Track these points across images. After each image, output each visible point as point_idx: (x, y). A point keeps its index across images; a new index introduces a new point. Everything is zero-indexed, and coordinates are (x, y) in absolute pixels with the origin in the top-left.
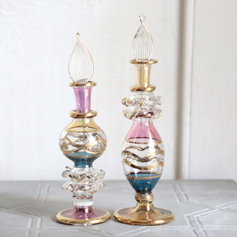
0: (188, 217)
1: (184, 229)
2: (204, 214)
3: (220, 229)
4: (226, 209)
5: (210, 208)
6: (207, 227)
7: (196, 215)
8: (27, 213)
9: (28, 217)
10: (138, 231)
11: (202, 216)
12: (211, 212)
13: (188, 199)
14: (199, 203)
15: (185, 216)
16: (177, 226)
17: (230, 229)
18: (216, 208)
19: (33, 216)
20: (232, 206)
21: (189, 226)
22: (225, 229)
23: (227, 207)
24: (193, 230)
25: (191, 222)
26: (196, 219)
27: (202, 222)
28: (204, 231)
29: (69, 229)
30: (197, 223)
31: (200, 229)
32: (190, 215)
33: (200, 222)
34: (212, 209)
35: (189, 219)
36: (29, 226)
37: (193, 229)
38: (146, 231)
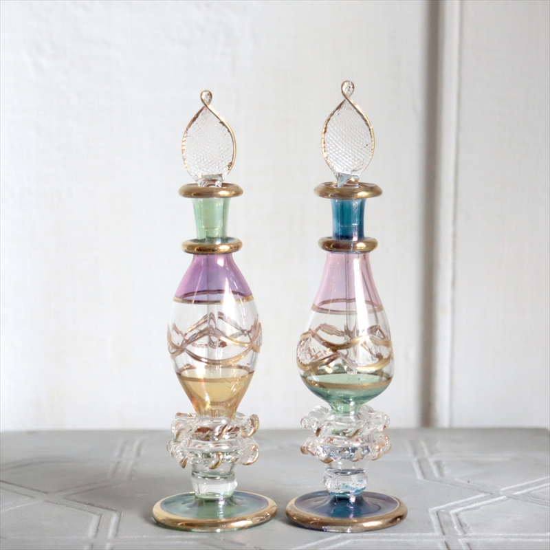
0: (437, 513)
1: (424, 540)
2: (473, 506)
3: (502, 540)
4: (523, 494)
5: (487, 493)
6: (476, 537)
7: (455, 508)
8: (89, 504)
9: (90, 512)
10: (326, 544)
11: (468, 512)
12: (490, 501)
13: (441, 473)
14: (467, 483)
15: (430, 510)
16: (411, 534)
17: (526, 540)
18: (501, 493)
19: (102, 510)
20: (537, 488)
21: (437, 533)
22: (513, 540)
23: (525, 491)
24: (444, 544)
25: (443, 524)
26: (453, 519)
27: (466, 525)
28: (468, 544)
29: (177, 539)
30: (456, 527)
31: (460, 540)
32: (442, 509)
33: (461, 525)
34: (492, 495)
35: (438, 518)
36: (91, 533)
37: (444, 540)
38: (342, 544)
